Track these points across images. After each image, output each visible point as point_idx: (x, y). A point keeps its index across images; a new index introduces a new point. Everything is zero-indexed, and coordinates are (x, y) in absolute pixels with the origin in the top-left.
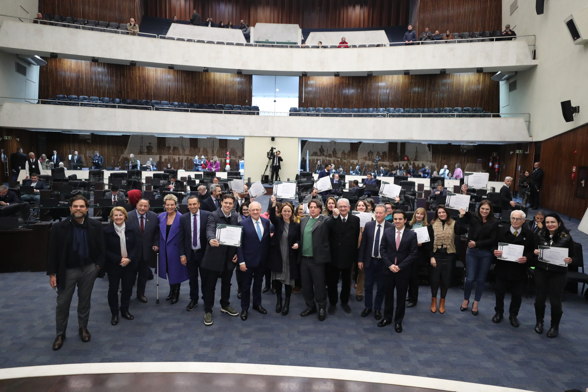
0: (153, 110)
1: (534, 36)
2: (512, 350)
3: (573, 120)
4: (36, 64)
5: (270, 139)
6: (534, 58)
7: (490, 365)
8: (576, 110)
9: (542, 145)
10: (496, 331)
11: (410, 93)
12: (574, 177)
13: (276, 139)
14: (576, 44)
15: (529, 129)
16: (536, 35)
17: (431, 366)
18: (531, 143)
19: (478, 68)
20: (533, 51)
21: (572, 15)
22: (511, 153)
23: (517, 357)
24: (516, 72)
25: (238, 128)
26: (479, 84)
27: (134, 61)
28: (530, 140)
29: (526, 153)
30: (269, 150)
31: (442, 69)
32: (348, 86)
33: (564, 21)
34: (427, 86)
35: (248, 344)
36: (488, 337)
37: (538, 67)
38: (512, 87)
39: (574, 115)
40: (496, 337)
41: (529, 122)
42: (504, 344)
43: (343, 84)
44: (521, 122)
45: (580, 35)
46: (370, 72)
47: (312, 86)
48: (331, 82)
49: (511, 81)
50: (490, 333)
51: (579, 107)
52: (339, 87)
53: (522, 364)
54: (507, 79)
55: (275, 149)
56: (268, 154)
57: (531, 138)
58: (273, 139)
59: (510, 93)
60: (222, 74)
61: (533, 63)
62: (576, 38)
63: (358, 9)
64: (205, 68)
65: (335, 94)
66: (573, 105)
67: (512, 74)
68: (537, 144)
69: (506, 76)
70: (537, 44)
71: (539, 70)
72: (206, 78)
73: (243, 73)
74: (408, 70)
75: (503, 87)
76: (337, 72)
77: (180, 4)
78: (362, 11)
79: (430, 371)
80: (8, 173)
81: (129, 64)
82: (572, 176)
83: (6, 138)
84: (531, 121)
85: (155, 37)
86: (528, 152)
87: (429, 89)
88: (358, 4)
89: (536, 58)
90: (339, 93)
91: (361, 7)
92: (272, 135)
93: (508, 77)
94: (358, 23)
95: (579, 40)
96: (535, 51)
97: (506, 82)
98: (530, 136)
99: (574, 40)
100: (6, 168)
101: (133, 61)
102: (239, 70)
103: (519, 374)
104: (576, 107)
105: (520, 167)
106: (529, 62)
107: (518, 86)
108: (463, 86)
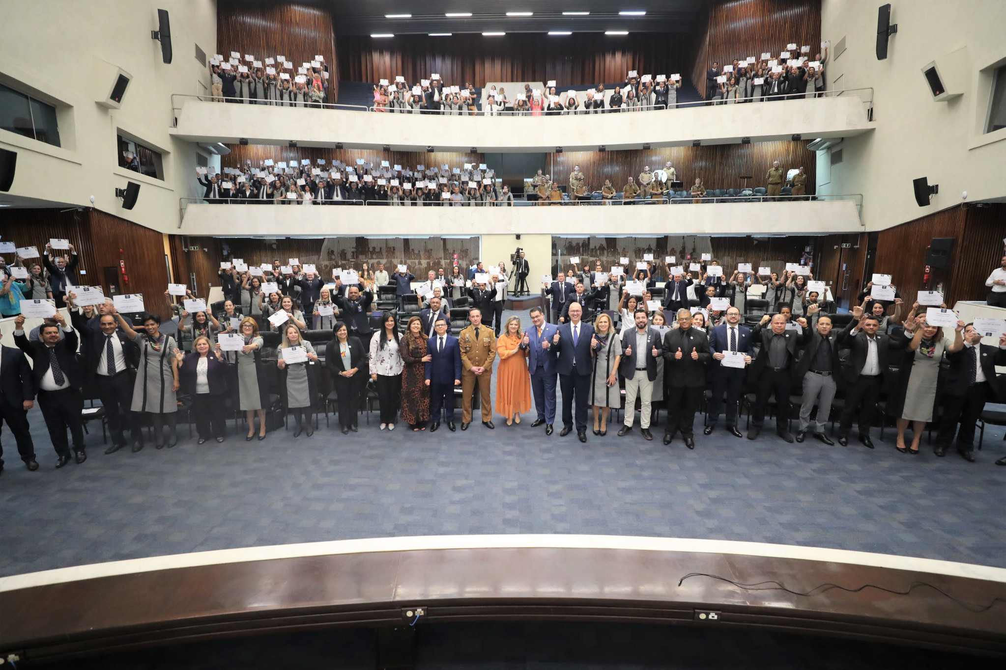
0: (365, 205)
1: (872, 88)
2: (892, 508)
3: (929, 204)
4: (216, 152)
5: (515, 236)
6: (871, 120)
7: (870, 527)
8: (934, 190)
9: (880, 236)
10: (865, 484)
11: (695, 170)
12: (927, 279)
13: (521, 237)
14: (937, 101)
15: (860, 214)
16: (874, 88)
17: (797, 530)
18: (863, 234)
19: (793, 135)
20: (869, 110)
21: (933, 62)
22: (835, 247)
23: (903, 517)
24: (843, 139)
25: (473, 224)
26: (788, 154)
27: (341, 143)
28: (861, 229)
29: (855, 247)
30: (514, 252)
31: (744, 138)
32: (611, 162)
33: (922, 70)
34: (718, 160)
35: (562, 505)
36: (858, 492)
37: (876, 132)
38: (836, 158)
39: (930, 197)
40: (868, 493)
41: (861, 205)
42: (882, 501)
43: (603, 160)
44: (849, 206)
45: (944, 88)
46: (647, 144)
47: (563, 163)
48: (588, 158)
49: (834, 150)
50: (859, 486)
51: (937, 186)
52: (599, 164)
53: (911, 525)
54: (829, 148)
55: (522, 249)
56: (512, 256)
57: (863, 227)
58: (518, 237)
59: (832, 167)
60: (445, 153)
61: (869, 125)
62: (938, 93)
63: (619, 57)
64: (429, 147)
65: (593, 173)
66: (930, 183)
67: (836, 141)
68: (873, 236)
69: (827, 144)
70: (875, 101)
71: (877, 135)
72: (425, 159)
73: (478, 152)
74: (699, 140)
75: (822, 159)
76: (603, 146)
77: (385, 63)
78: (625, 61)
79: (799, 536)
80: (196, 291)
81: (335, 147)
82: (925, 278)
83: (193, 249)
84: (864, 204)
85: (365, 110)
86: (858, 246)
87: (721, 163)
88: (618, 50)
89: (873, 119)
90: (598, 172)
91: (624, 53)
92: (517, 232)
93: (830, 145)
94: (619, 77)
95: (942, 95)
96: (872, 109)
97: (827, 152)
98: (862, 225)
99: (935, 95)
100: (194, 286)
101: (339, 143)
102: (473, 148)
103: (909, 538)
104: (933, 187)
105: (844, 265)
106: (863, 124)
107: (845, 156)
108: (766, 159)
